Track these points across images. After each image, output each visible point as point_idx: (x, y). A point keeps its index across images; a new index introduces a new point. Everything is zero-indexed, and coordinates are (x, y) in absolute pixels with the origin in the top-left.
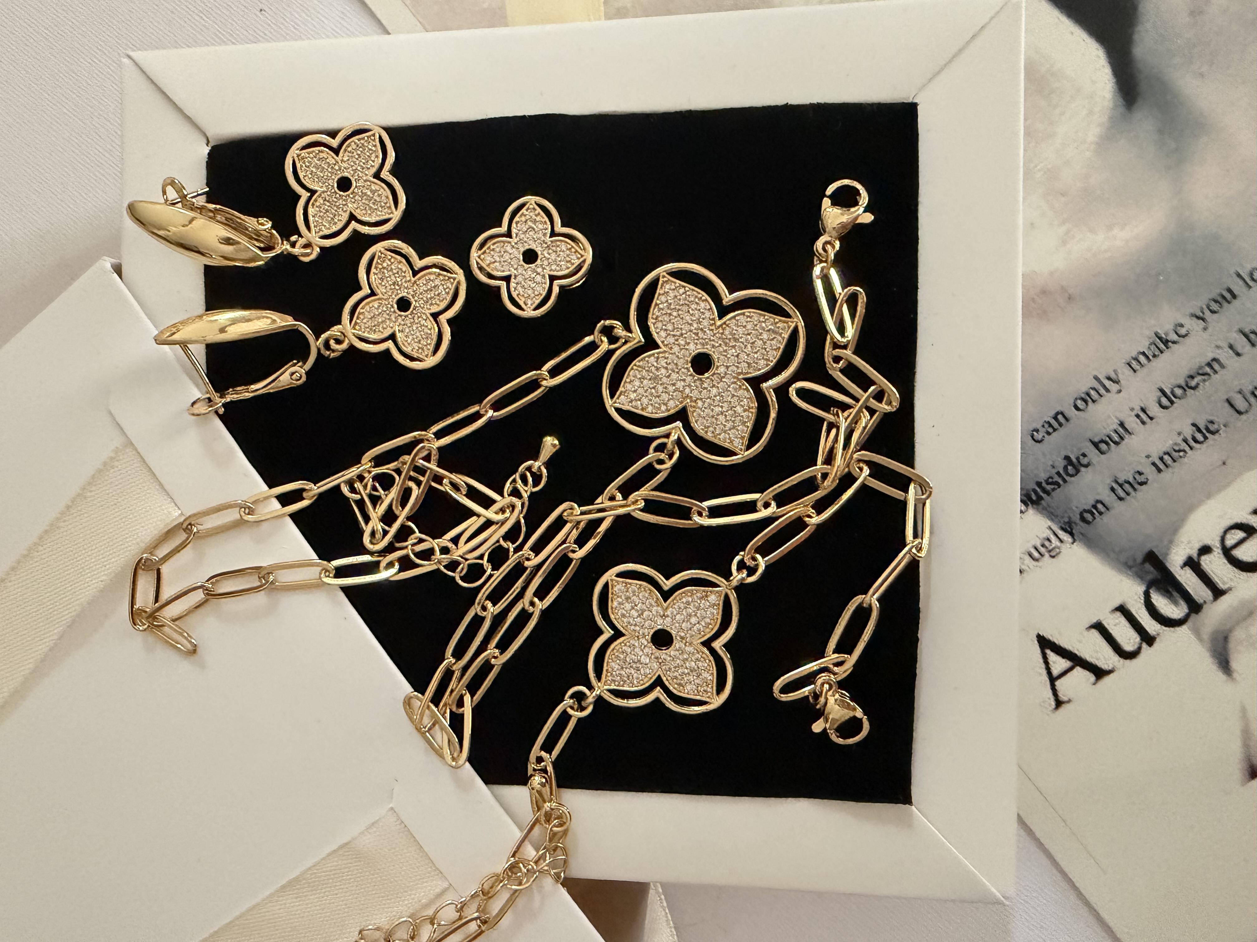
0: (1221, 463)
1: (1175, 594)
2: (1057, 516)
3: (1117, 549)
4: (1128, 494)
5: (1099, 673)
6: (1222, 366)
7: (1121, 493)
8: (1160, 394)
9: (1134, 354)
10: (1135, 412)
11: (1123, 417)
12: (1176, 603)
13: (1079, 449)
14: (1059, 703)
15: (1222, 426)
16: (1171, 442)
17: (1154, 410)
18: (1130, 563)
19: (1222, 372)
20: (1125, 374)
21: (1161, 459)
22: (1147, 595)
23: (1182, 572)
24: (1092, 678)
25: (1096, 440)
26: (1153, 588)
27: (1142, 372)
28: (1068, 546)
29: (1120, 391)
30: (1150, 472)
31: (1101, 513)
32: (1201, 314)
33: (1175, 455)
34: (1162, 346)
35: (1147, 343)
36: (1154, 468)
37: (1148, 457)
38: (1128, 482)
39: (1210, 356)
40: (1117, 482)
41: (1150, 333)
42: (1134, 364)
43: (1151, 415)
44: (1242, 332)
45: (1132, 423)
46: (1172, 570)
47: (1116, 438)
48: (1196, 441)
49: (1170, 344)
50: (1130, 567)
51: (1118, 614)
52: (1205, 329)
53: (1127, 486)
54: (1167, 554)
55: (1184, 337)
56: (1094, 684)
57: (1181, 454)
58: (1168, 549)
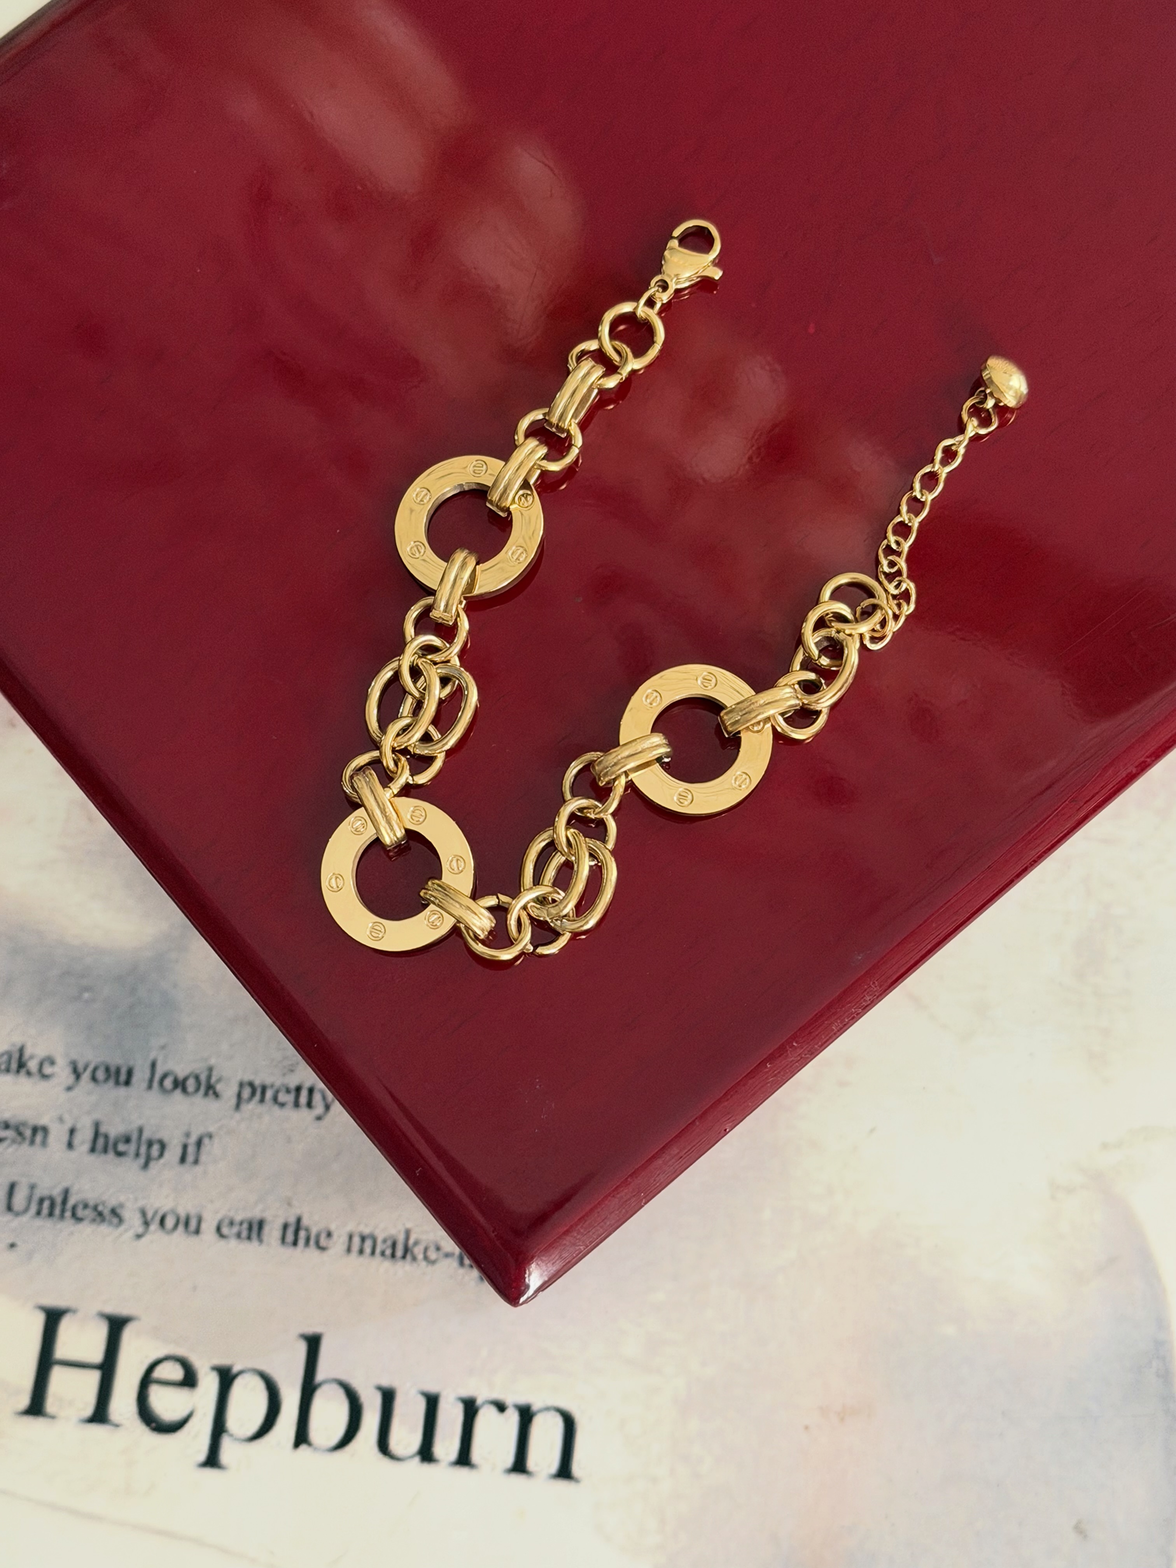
19: (38, 1149)
32: (81, 1070)
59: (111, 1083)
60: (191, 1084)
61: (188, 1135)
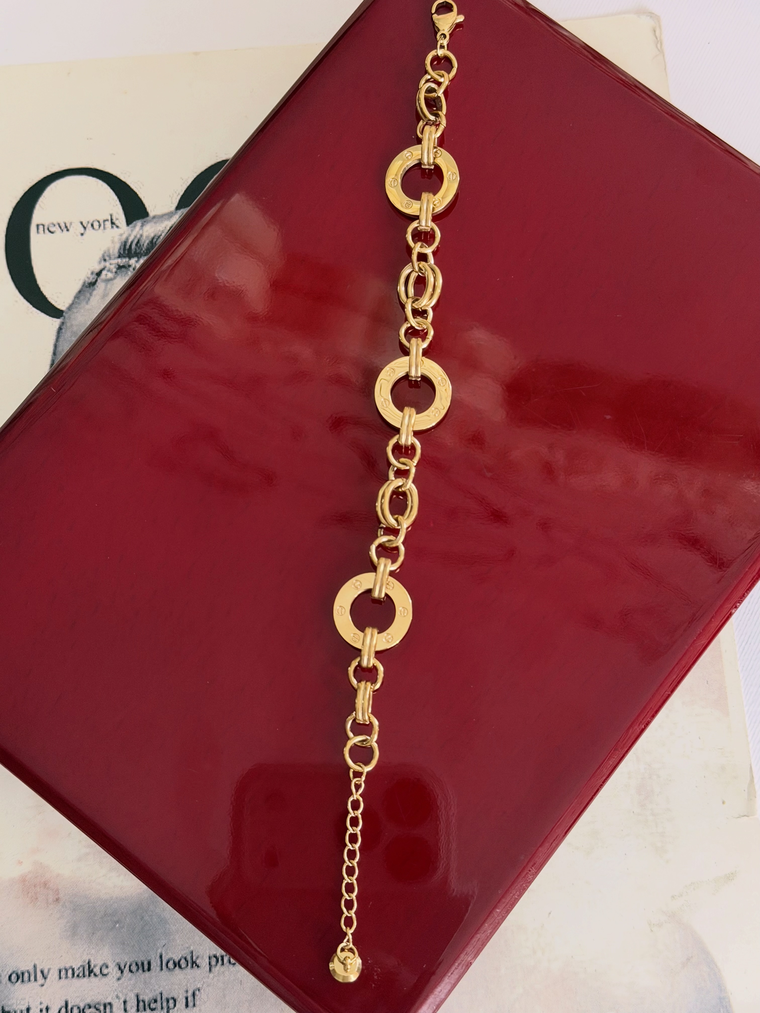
10: (41, 1007)
27: (64, 982)
35: (80, 964)
39: (109, 1000)
41: (86, 959)
49: (92, 975)
59: (140, 971)
60: (183, 963)
61: (187, 991)
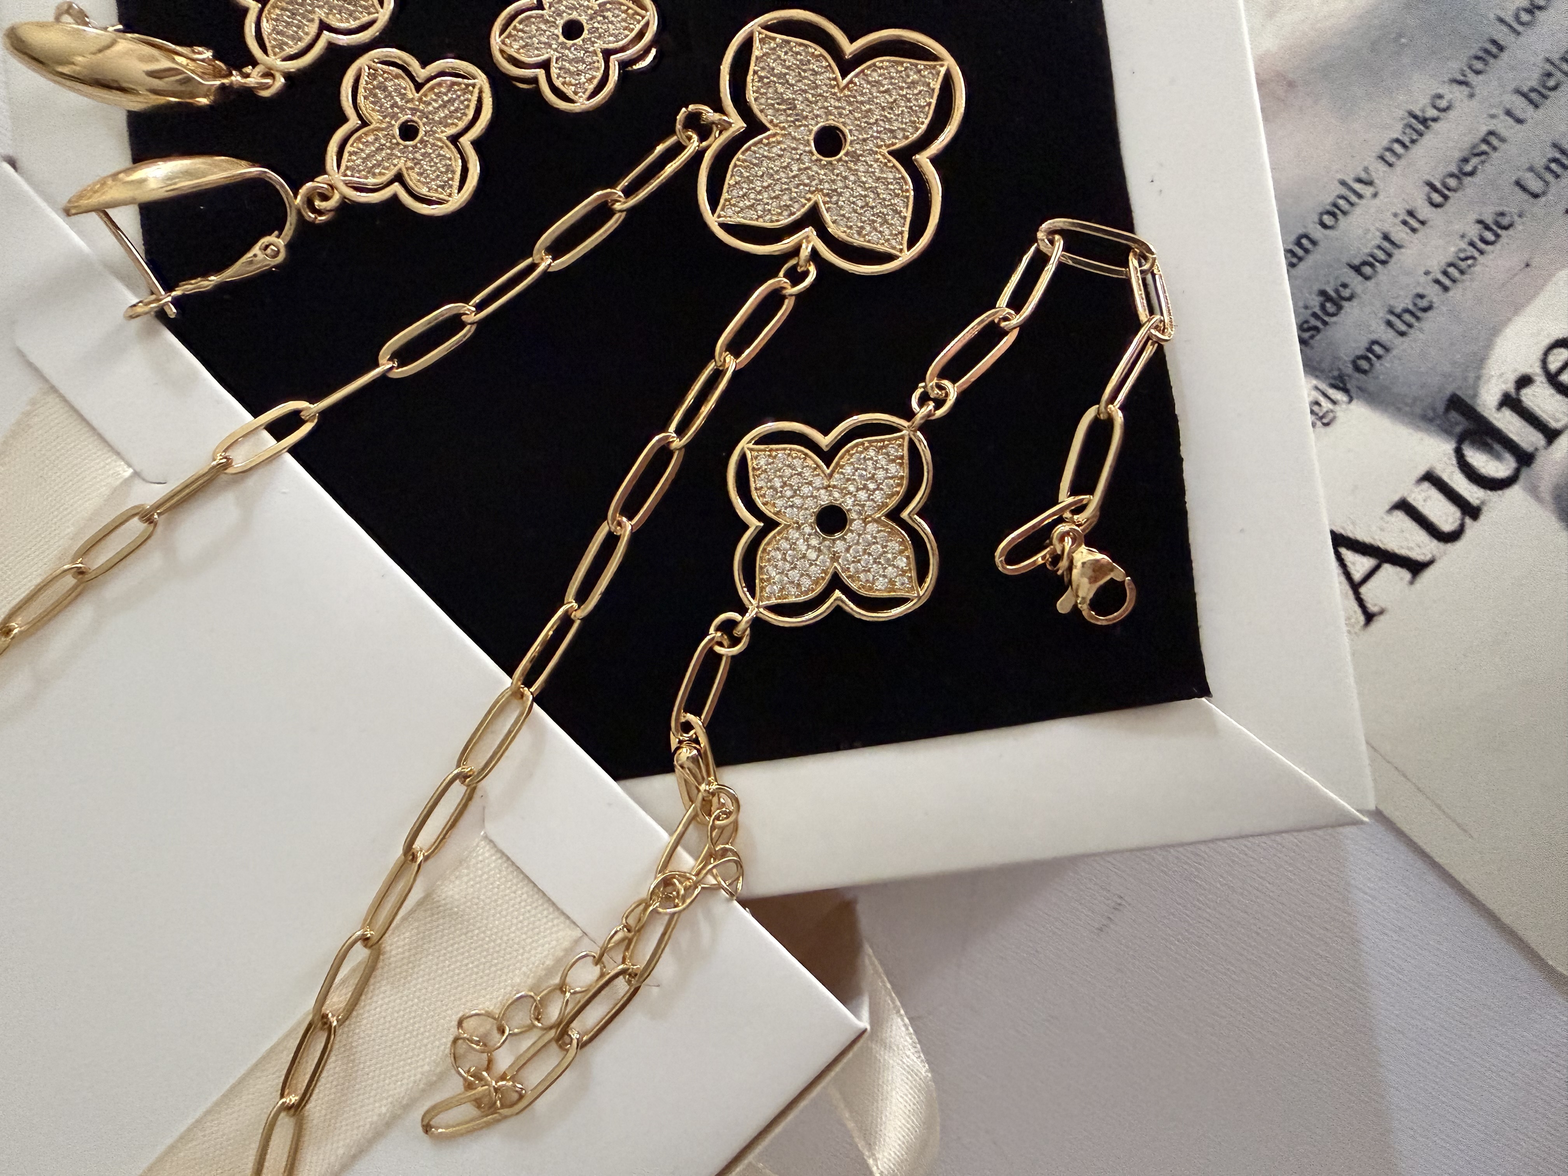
0: (1523, 265)
1: (1497, 447)
2: (1322, 371)
3: (1410, 401)
4: (1410, 326)
5: (1415, 567)
6: (1503, 140)
7: (1403, 328)
8: (1427, 189)
9: (1385, 143)
10: (1401, 218)
11: (1386, 227)
12: (1498, 457)
13: (1337, 278)
14: (1369, 617)
15: (1516, 218)
16: (1453, 249)
17: (1425, 211)
18: (1431, 414)
19: (1503, 147)
20: (1378, 171)
21: (1445, 273)
22: (1459, 453)
23: (1499, 415)
24: (1406, 575)
25: (1356, 262)
26: (1467, 443)
27: (1400, 165)
28: (1344, 406)
29: (1375, 195)
30: (1433, 292)
31: (1379, 357)
32: (1462, 78)
33: (1463, 265)
34: (1420, 127)
35: (1399, 126)
36: (1437, 286)
37: (1427, 273)
38: (1407, 311)
39: (1484, 129)
40: (1392, 312)
41: (1401, 113)
42: (1388, 155)
43: (1421, 218)
44: (1518, 92)
45: (1400, 234)
46: (1486, 414)
47: (1382, 256)
48: (1487, 243)
49: (1430, 123)
50: (1431, 420)
51: (1426, 485)
52: (1471, 96)
53: (1407, 317)
54: (1475, 396)
55: (1444, 110)
56: (1412, 583)
57: (1470, 262)
58: (1475, 388)
